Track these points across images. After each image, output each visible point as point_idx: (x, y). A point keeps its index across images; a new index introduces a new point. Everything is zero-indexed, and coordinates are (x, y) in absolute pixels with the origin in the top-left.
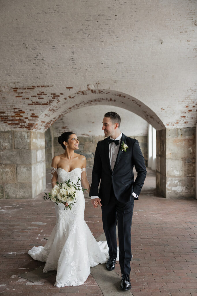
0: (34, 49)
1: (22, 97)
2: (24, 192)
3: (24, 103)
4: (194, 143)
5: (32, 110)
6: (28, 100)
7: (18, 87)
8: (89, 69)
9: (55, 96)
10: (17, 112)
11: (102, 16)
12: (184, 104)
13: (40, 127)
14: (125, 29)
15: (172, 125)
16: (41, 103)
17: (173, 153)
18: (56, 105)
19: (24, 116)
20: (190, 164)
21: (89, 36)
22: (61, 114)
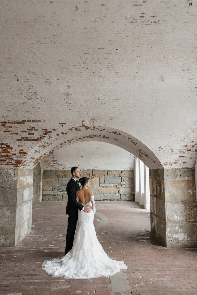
0: (27, 81)
1: (10, 132)
2: (5, 239)
3: (13, 139)
4: (194, 184)
5: (21, 146)
6: (17, 135)
7: (6, 121)
8: (84, 105)
9: (46, 132)
10: (4, 148)
11: (102, 49)
12: (183, 144)
13: (29, 164)
14: (125, 64)
15: (170, 165)
16: (31, 139)
17: (172, 195)
18: (47, 141)
19: (12, 152)
20: (191, 207)
21: (86, 70)
22: (51, 150)
